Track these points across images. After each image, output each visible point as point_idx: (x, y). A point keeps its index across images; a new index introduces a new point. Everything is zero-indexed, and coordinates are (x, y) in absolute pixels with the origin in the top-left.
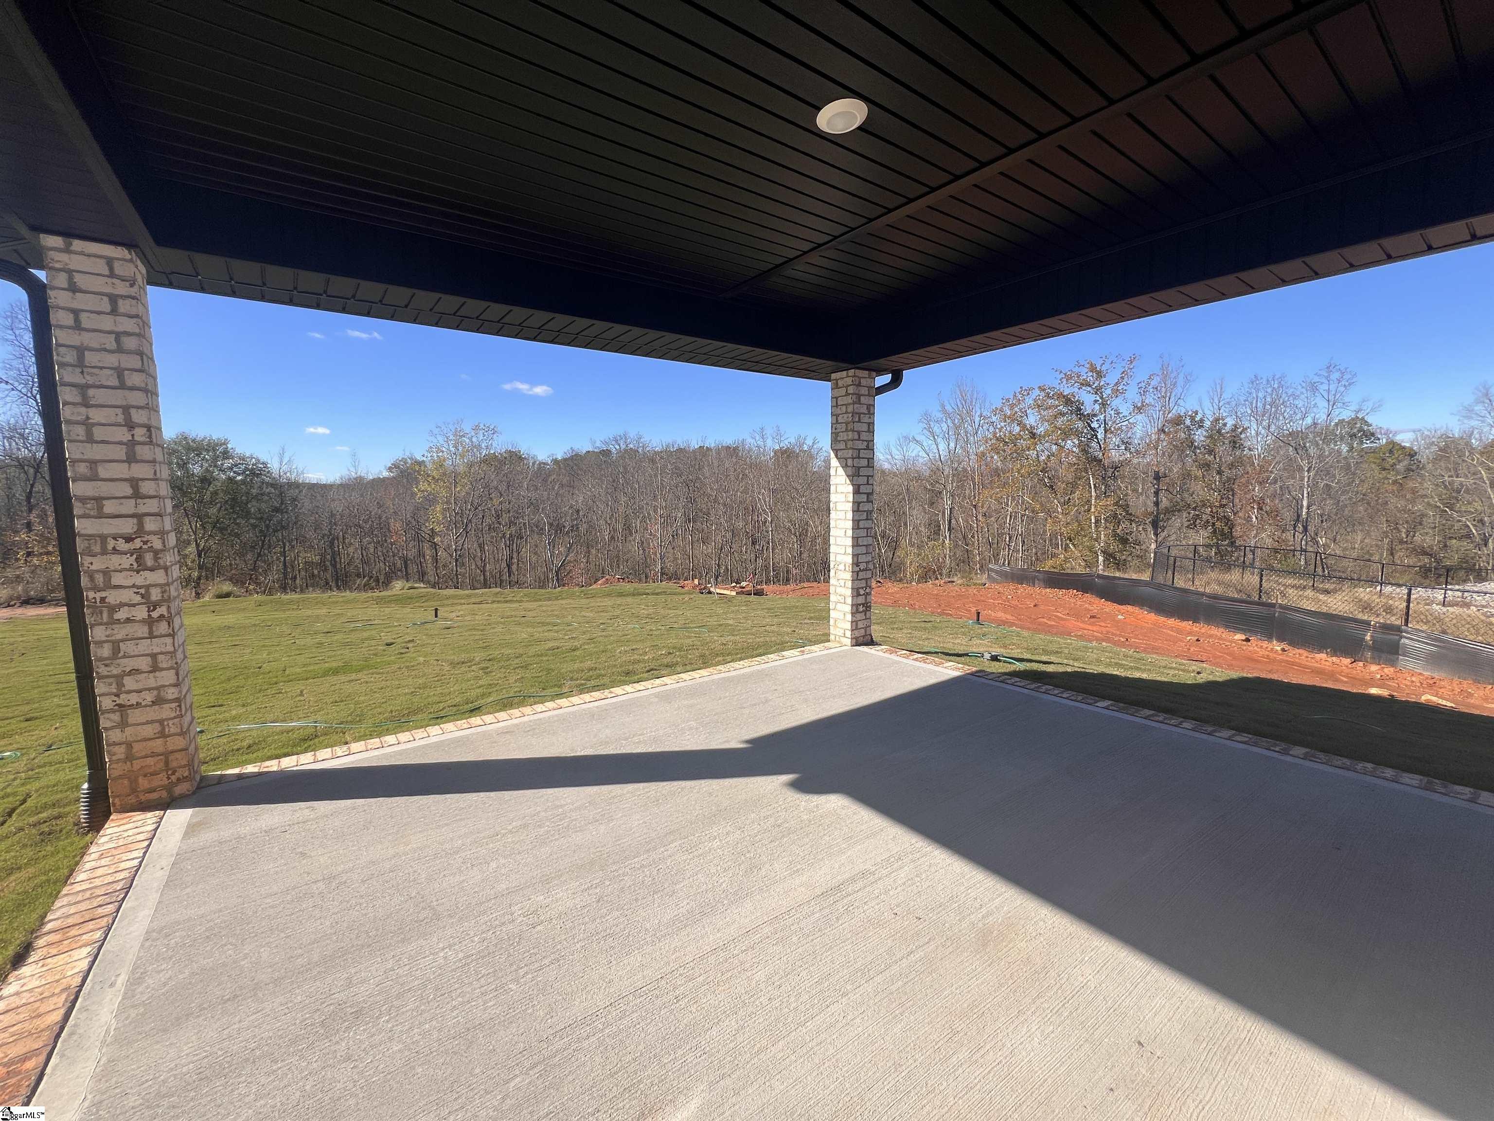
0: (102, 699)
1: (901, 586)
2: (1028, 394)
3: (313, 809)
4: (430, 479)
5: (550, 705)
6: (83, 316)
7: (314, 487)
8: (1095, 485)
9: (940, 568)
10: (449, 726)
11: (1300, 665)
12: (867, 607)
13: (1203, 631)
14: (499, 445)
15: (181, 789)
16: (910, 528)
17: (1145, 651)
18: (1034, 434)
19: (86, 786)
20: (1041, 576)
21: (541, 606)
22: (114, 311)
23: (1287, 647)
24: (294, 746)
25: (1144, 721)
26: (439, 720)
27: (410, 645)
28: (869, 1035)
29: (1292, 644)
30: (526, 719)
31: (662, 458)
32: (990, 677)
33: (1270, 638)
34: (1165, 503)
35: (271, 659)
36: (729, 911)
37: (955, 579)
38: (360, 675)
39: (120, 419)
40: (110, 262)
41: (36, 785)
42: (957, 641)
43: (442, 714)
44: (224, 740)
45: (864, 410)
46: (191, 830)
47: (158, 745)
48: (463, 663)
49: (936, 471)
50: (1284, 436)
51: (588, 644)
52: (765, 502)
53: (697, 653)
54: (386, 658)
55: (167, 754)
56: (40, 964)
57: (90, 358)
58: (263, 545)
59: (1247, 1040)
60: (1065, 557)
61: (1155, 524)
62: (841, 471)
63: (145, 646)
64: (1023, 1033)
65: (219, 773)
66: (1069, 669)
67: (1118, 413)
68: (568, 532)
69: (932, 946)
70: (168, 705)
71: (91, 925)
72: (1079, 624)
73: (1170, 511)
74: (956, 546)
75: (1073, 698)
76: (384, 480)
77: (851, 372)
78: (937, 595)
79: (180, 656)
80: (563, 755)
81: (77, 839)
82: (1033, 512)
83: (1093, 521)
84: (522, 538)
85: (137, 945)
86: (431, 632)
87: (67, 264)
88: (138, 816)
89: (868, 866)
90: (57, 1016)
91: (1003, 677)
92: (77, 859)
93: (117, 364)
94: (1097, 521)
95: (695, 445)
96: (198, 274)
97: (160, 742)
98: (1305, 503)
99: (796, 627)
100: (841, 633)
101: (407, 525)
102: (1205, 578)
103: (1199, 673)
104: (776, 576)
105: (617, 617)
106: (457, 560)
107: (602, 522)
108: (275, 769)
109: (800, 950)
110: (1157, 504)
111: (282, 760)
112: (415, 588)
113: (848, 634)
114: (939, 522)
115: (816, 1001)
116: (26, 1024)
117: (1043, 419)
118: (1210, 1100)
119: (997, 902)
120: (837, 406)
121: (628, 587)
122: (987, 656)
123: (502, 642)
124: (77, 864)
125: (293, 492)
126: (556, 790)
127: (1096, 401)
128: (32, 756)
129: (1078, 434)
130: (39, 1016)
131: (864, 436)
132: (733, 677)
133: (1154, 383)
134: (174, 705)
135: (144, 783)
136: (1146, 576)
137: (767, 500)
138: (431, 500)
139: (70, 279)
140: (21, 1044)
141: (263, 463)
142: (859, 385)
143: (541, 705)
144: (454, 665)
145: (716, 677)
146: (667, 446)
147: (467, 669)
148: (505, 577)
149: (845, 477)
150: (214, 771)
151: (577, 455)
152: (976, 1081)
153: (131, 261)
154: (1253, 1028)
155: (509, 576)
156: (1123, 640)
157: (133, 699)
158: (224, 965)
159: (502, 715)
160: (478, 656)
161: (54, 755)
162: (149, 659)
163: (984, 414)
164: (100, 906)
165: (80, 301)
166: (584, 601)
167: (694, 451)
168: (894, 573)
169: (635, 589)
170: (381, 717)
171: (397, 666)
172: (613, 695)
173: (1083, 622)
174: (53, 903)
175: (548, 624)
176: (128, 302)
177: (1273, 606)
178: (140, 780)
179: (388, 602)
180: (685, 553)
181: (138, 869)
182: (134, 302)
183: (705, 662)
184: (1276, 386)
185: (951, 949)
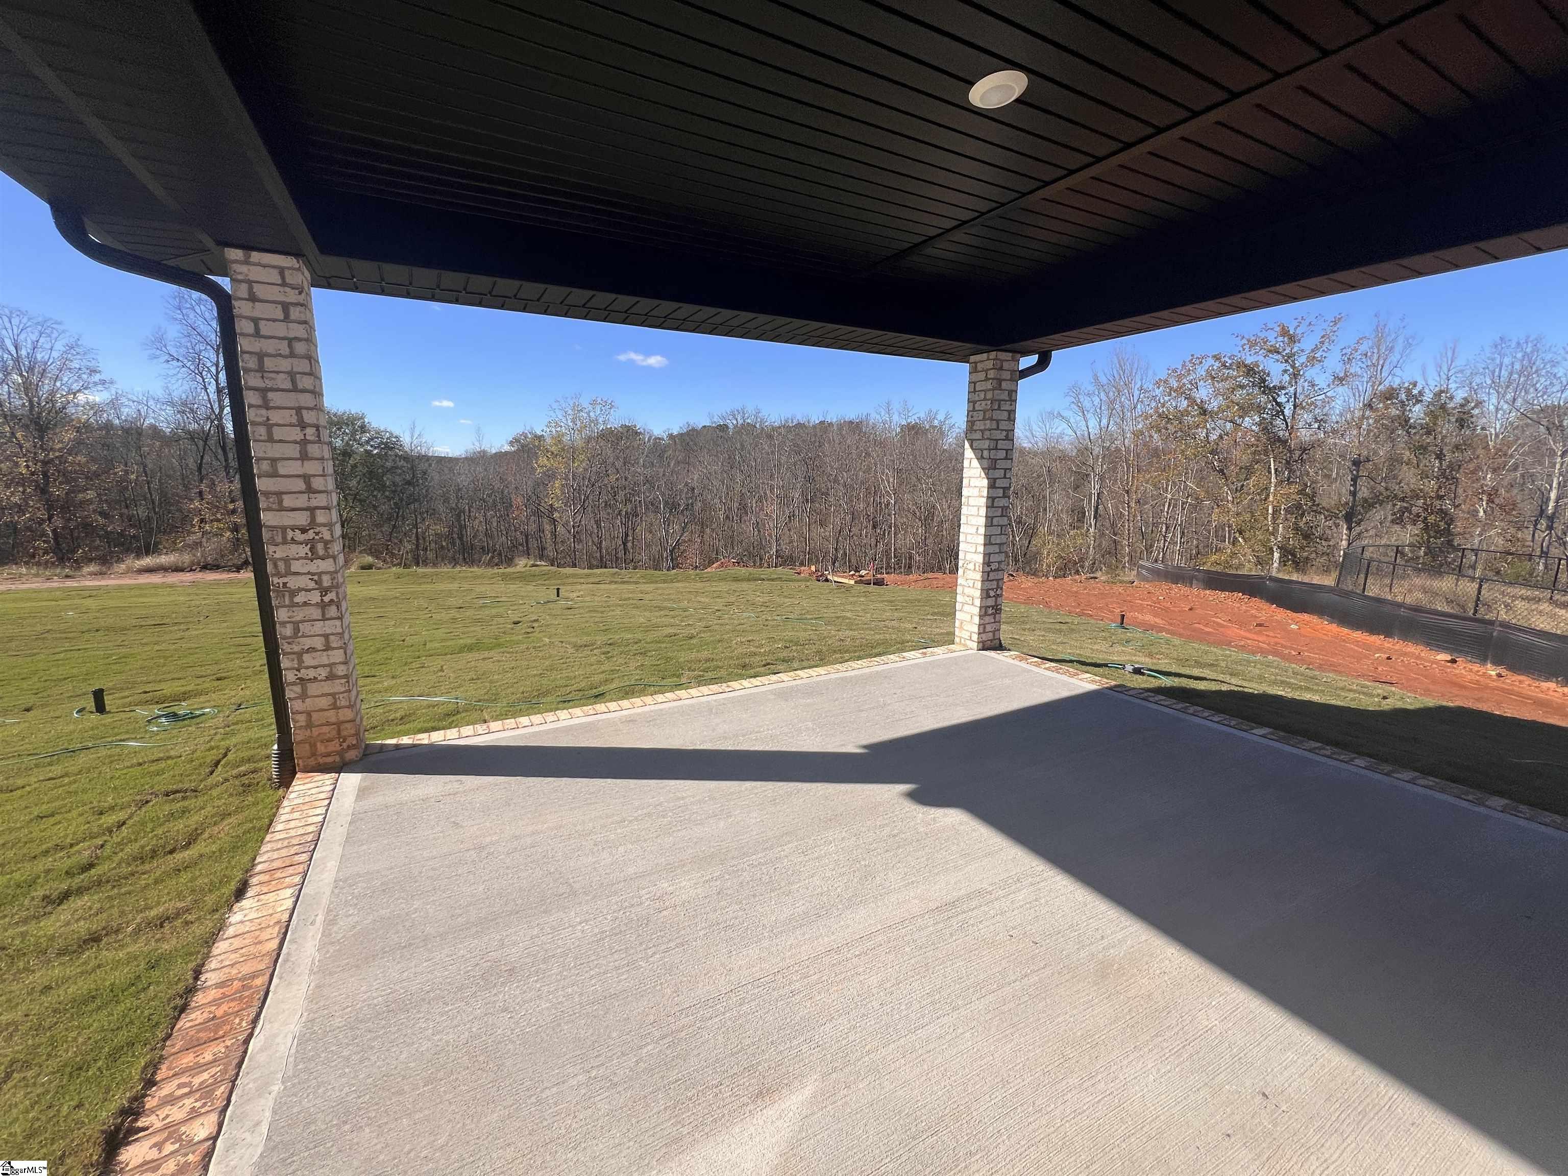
0: (287, 672)
1: (1036, 580)
2: (1201, 363)
3: (461, 782)
4: (549, 454)
5: (669, 695)
6: (262, 324)
7: (441, 460)
8: (1276, 470)
9: (1082, 560)
10: (577, 711)
11: (1519, 694)
12: (997, 609)
13: (1397, 647)
14: (615, 420)
15: (352, 755)
16: (1049, 515)
17: (1320, 668)
18: (1205, 411)
19: (276, 747)
20: (1201, 575)
21: (657, 589)
22: (287, 318)
23: (1504, 672)
24: (440, 720)
25: (1306, 754)
26: (566, 704)
27: (535, 625)
28: (978, 1050)
29: (1514, 668)
30: (647, 709)
31: (780, 434)
32: (1131, 693)
33: (1483, 660)
34: (1364, 492)
35: (412, 633)
36: (843, 915)
37: (1098, 574)
38: (492, 653)
39: (294, 420)
40: (282, 271)
41: (234, 740)
42: (1096, 647)
43: (569, 697)
44: (380, 710)
45: (1005, 396)
46: (362, 793)
47: (331, 716)
48: (585, 646)
49: (1084, 451)
50: (1534, 412)
51: (704, 632)
52: (889, 482)
53: (814, 648)
54: (515, 638)
55: (339, 724)
56: (256, 899)
57: (269, 363)
58: (397, 516)
59: (1387, 1107)
60: (1231, 552)
61: (1349, 518)
62: (975, 463)
63: (319, 628)
64: (1138, 1068)
65: (380, 742)
66: (1224, 688)
67: (1313, 385)
68: (682, 511)
69: (1048, 972)
70: (338, 681)
71: (291, 870)
72: (1242, 633)
73: (1369, 505)
74: (1103, 535)
75: (1226, 722)
76: (506, 453)
77: (993, 355)
78: (1076, 592)
79: (346, 636)
80: (684, 748)
81: (271, 792)
82: (1197, 499)
83: (1270, 511)
84: (637, 516)
85: (328, 891)
86: (554, 612)
87: (247, 275)
88: (318, 777)
89: (985, 886)
90: (274, 944)
91: (1146, 694)
92: (274, 810)
93: (289, 369)
94: (1276, 511)
95: (815, 419)
96: (354, 277)
97: (332, 713)
98: (1553, 495)
99: (918, 623)
100: (966, 635)
101: (528, 500)
102: (1406, 584)
103: (1385, 698)
104: (898, 562)
105: (733, 603)
106: (574, 537)
107: (717, 501)
108: (426, 742)
109: (913, 961)
110: (1354, 494)
111: (432, 734)
112: (537, 566)
113: (975, 637)
114: (1083, 508)
115: (927, 1012)
116: (251, 948)
117: (1217, 393)
118: (1336, 1160)
119: (1119, 936)
120: (975, 391)
121: (743, 571)
122: (1129, 668)
123: (621, 625)
124: (274, 815)
125: (423, 466)
126: (678, 782)
127: (1285, 371)
128: (227, 714)
129: (1260, 409)
130: (260, 942)
131: (1004, 425)
132: (851, 677)
133: (1364, 348)
134: (343, 681)
135: (321, 748)
136: (1329, 581)
137: (891, 480)
138: (551, 475)
139: (250, 289)
140: (249, 964)
141: (396, 437)
142: (1001, 369)
143: (661, 696)
144: (578, 647)
145: (833, 676)
146: (786, 421)
147: (589, 653)
148: (621, 554)
149: (980, 470)
150: (374, 739)
151: (693, 430)
152: (1085, 1108)
153: (299, 269)
154: (1395, 1096)
155: (625, 554)
156: (1294, 653)
157: (311, 674)
158: (399, 916)
159: (625, 703)
160: (600, 639)
161: (246, 714)
162: (323, 639)
163: (1145, 387)
164: (296, 854)
165: (260, 310)
166: (699, 585)
167: (814, 427)
168: (1028, 563)
169: (750, 574)
170: (514, 697)
171: (525, 646)
172: (730, 689)
173: (1249, 631)
174: (260, 847)
175: (665, 608)
176: (299, 309)
177: (1491, 623)
178: (319, 744)
179: (514, 578)
180: (801, 535)
181: (322, 825)
182: (302, 309)
183: (822, 659)
184: (1529, 350)
185: (1067, 977)
